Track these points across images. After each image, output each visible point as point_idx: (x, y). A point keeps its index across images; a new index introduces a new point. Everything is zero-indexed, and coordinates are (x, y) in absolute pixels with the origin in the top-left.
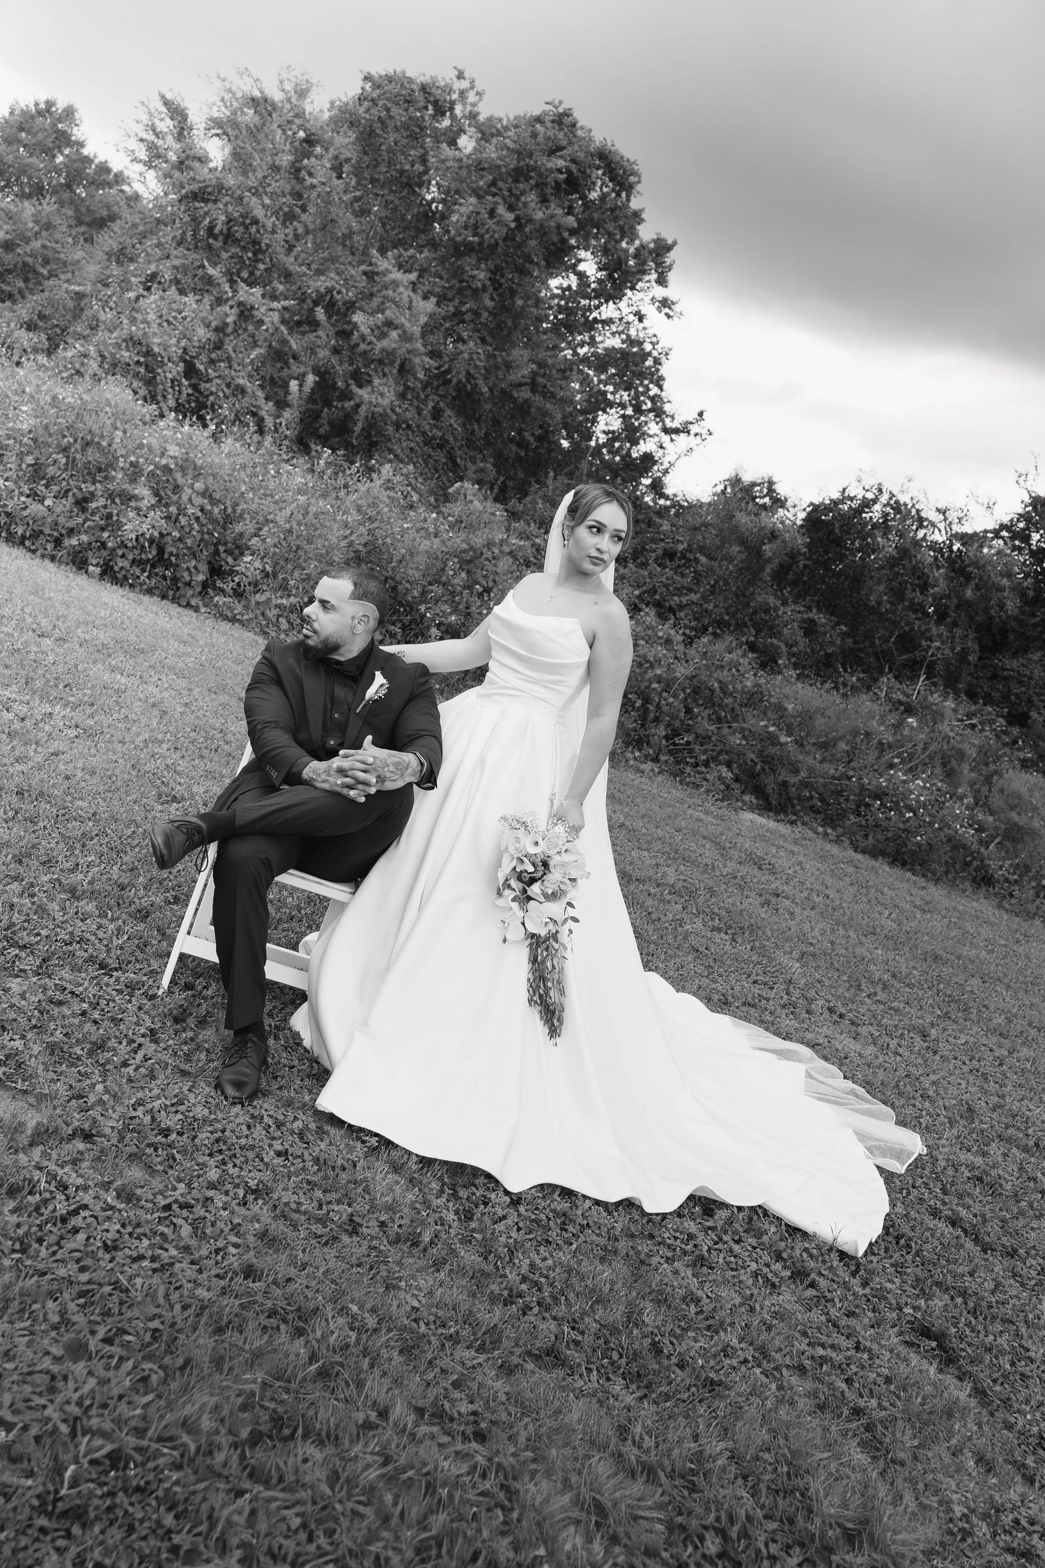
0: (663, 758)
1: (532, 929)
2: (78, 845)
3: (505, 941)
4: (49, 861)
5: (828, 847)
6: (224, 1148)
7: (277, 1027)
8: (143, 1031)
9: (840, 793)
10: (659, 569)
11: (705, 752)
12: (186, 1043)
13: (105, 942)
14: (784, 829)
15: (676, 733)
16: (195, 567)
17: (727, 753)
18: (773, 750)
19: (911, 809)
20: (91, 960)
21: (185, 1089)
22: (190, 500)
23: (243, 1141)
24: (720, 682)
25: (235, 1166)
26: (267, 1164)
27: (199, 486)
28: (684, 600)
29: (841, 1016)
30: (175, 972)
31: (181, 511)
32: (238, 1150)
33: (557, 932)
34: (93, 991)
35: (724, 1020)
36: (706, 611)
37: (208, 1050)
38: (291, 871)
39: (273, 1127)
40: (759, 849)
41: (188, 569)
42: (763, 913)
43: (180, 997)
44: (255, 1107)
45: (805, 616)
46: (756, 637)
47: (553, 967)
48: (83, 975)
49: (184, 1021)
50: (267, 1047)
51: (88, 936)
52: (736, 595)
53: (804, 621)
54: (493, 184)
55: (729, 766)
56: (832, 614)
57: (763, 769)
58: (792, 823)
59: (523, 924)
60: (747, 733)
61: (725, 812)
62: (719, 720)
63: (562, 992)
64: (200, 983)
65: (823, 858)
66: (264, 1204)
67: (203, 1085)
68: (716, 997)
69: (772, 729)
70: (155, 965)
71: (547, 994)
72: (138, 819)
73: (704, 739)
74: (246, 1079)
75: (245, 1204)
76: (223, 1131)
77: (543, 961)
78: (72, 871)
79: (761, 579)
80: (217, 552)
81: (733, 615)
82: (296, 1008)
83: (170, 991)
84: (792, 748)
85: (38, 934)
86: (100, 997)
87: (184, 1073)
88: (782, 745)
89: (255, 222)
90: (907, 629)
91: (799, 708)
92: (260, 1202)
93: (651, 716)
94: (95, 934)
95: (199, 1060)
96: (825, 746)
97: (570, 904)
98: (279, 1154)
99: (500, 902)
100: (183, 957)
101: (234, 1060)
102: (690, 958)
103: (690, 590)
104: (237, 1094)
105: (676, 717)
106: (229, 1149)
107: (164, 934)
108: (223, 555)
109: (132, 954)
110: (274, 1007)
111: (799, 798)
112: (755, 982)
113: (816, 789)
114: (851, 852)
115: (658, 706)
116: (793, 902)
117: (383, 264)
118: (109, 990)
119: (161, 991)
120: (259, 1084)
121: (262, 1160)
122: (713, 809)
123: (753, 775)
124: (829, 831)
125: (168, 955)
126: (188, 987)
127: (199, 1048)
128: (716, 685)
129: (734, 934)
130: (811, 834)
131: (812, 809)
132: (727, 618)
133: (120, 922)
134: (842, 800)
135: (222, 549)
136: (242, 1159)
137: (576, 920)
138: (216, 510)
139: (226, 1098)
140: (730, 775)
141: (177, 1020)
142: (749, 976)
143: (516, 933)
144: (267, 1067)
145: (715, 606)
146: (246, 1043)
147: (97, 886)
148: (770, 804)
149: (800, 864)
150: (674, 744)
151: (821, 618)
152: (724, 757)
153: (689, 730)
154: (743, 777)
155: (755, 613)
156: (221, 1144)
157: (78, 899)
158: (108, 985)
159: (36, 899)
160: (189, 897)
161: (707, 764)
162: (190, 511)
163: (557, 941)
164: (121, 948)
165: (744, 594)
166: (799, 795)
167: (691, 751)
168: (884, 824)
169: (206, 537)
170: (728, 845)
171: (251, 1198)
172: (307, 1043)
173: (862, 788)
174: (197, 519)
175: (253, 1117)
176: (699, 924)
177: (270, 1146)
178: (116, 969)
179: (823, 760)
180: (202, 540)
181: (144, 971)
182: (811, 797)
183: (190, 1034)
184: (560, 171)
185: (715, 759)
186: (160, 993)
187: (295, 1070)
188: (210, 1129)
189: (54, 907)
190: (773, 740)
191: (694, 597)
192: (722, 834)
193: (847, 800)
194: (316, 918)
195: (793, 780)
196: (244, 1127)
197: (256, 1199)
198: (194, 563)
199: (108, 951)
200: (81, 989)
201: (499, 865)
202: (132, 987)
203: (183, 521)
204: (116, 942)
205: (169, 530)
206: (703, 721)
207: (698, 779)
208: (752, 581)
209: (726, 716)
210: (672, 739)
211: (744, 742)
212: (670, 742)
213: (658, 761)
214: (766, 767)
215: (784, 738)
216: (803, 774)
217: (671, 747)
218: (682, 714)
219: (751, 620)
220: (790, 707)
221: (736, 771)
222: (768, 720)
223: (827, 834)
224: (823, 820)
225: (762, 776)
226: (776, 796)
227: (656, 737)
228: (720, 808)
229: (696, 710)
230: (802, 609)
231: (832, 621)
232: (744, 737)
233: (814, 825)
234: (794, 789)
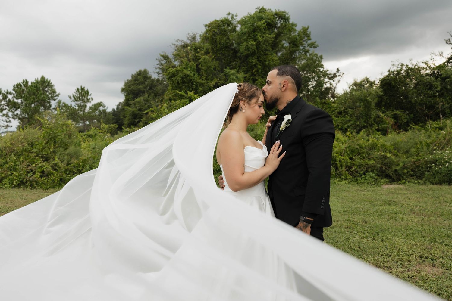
0: (348, 178)
5: (421, 187)
9: (418, 166)
10: (337, 118)
11: (362, 170)
14: (401, 186)
15: (350, 168)
17: (370, 167)
18: (386, 161)
19: (447, 162)
24: (358, 145)
28: (349, 124)
29: (426, 258)
36: (357, 125)
40: (389, 198)
42: (389, 223)
45: (392, 113)
46: (378, 126)
52: (365, 116)
53: (392, 115)
54: (249, 36)
55: (372, 171)
56: (402, 109)
57: (386, 168)
58: (405, 183)
60: (375, 158)
61: (376, 188)
62: (364, 158)
65: (418, 192)
69: (383, 154)
73: (359, 166)
79: (371, 108)
81: (367, 123)
84: (393, 157)
88: (389, 158)
89: (188, 76)
91: (392, 143)
93: (339, 165)
96: (407, 152)
103: (350, 121)
105: (347, 163)
111: (403, 173)
113: (408, 168)
114: (431, 186)
115: (340, 161)
122: (370, 189)
123: (383, 172)
124: (420, 181)
128: (357, 146)
130: (412, 185)
131: (412, 176)
132: (365, 124)
134: (420, 168)
140: (374, 175)
145: (360, 123)
148: (393, 179)
149: (408, 197)
150: (351, 171)
151: (398, 112)
152: (370, 170)
153: (354, 165)
154: (380, 174)
155: (375, 119)
161: (364, 174)
165: (368, 115)
167: (357, 172)
168: (440, 171)
173: (426, 161)
179: (407, 157)
182: (408, 172)
184: (264, 23)
185: (367, 171)
190: (385, 157)
191: (351, 122)
193: (422, 168)
195: (398, 168)
206: (358, 160)
207: (363, 181)
208: (369, 110)
209: (366, 156)
210: (349, 170)
211: (374, 162)
212: (349, 171)
213: (347, 179)
214: (387, 167)
215: (388, 155)
216: (401, 164)
217: (350, 173)
218: (349, 161)
219: (375, 122)
220: (388, 144)
221: (376, 172)
222: (381, 151)
223: (419, 183)
224: (416, 178)
225: (387, 171)
226: (395, 176)
227: (343, 172)
228: (374, 187)
229: (354, 158)
230: (390, 112)
231: (402, 112)
232: (374, 160)
233: (413, 181)
234: (400, 171)
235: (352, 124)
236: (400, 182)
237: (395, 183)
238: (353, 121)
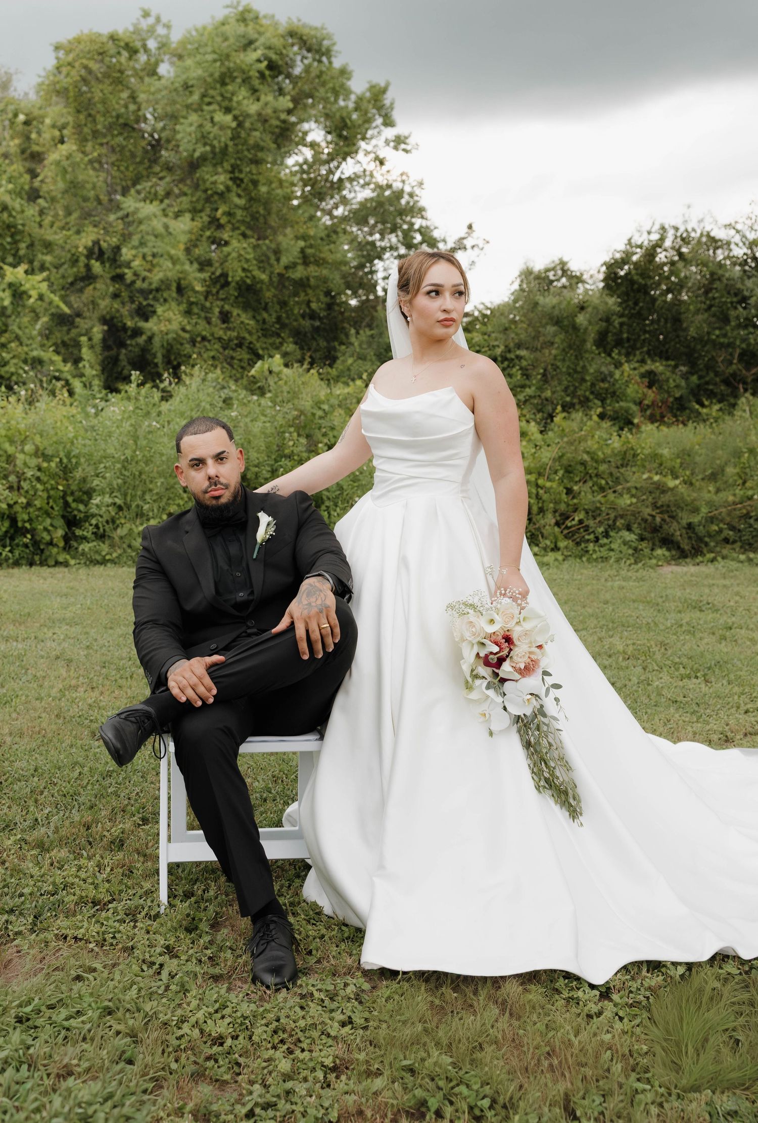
0: (562, 544)
1: (515, 710)
2: (31, 803)
3: (491, 734)
4: (7, 826)
6: (285, 1036)
7: (292, 904)
8: (159, 950)
9: (747, 516)
11: (601, 524)
12: (206, 948)
13: (90, 880)
14: (703, 569)
15: (566, 517)
16: (52, 525)
17: (622, 517)
18: (665, 499)
20: (82, 901)
21: (223, 991)
22: (25, 464)
23: (302, 1023)
24: (588, 453)
25: (303, 1050)
26: (335, 1038)
27: (29, 448)
30: (169, 886)
31: (20, 477)
32: (300, 1034)
33: (542, 706)
34: (95, 929)
35: (733, 754)
36: (547, 400)
37: (230, 948)
38: (249, 739)
39: (327, 1002)
40: (693, 595)
41: (45, 529)
42: (724, 647)
43: (183, 907)
44: (301, 986)
45: (643, 370)
46: (603, 407)
47: (550, 745)
48: (79, 917)
49: (196, 928)
50: (291, 925)
51: (71, 880)
52: (569, 374)
53: (643, 376)
55: (629, 528)
56: (667, 359)
57: (663, 520)
58: (713, 560)
59: (505, 709)
61: (641, 573)
62: (602, 489)
63: (568, 768)
64: (198, 888)
66: (349, 1079)
67: (239, 984)
68: (715, 737)
69: (656, 478)
70: (147, 885)
71: (552, 774)
72: (80, 759)
73: (594, 513)
74: (282, 963)
75: (329, 1086)
76: (278, 1020)
77: (538, 743)
78: (33, 828)
79: (586, 351)
80: (66, 504)
81: (573, 395)
82: (304, 879)
83: (171, 905)
84: (683, 489)
85: (21, 895)
86: (103, 933)
87: (216, 978)
88: (672, 489)
90: (744, 346)
91: (675, 450)
92: (343, 1077)
93: (535, 509)
94: (77, 876)
95: (226, 960)
96: (713, 477)
97: (546, 673)
98: (343, 1024)
99: (474, 695)
100: (173, 868)
101: (261, 948)
102: (672, 710)
104: (278, 980)
105: (559, 502)
106: (291, 1036)
107: (145, 856)
108: (74, 505)
109: (121, 882)
110: (282, 886)
111: (709, 535)
112: (746, 712)
113: (722, 521)
115: (538, 497)
116: (747, 628)
117: (130, 203)
118: (111, 922)
119: (163, 908)
120: (295, 965)
121: (329, 1036)
122: (630, 574)
123: (655, 530)
124: (752, 555)
125: (157, 872)
126: (188, 895)
127: (221, 949)
128: (585, 457)
129: (704, 676)
130: (735, 565)
131: (726, 541)
132: (568, 399)
133: (98, 857)
135: (70, 499)
136: (308, 1041)
137: (557, 686)
138: (53, 465)
139: (268, 987)
140: (633, 537)
141: (189, 930)
142: (738, 707)
143: (501, 722)
144: (299, 944)
145: (553, 393)
146: (268, 925)
147: (63, 832)
148: (683, 551)
149: (737, 594)
150: (567, 528)
151: (658, 366)
152: (621, 522)
153: (576, 509)
154: (647, 535)
155: (593, 385)
156: (280, 1033)
157: (48, 851)
158: (107, 919)
159: (7, 865)
160: (157, 814)
161: (606, 535)
162: (29, 474)
163: (544, 715)
164: (108, 881)
165: (576, 371)
166: (708, 532)
167: (587, 528)
169: (52, 493)
170: (660, 600)
171: (332, 1077)
172: (327, 910)
174: (38, 479)
175: (303, 997)
176: (666, 678)
177: (332, 1019)
178: (110, 902)
179: (718, 491)
180: (49, 497)
181: (138, 895)
182: (721, 531)
183: (207, 938)
185: (612, 527)
186: (162, 910)
187: (326, 938)
188: (264, 1022)
189: (29, 866)
190: (661, 489)
192: (649, 592)
194: (289, 793)
195: (695, 519)
196: (297, 1009)
197: (337, 1077)
198: (48, 521)
199: (96, 887)
200: (82, 931)
201: (458, 657)
202: (132, 915)
203: (25, 485)
204: (101, 877)
205: (15, 499)
206: (587, 496)
207: (604, 552)
208: (579, 356)
209: (607, 483)
210: (563, 523)
211: (634, 500)
212: (563, 527)
213: (558, 549)
214: (666, 517)
215: (672, 483)
216: (704, 510)
217: (566, 532)
218: (564, 496)
219: (592, 393)
220: (665, 452)
221: (638, 531)
222: (650, 471)
223: (750, 560)
224: (741, 547)
225: (665, 527)
226: (686, 541)
227: (547, 527)
228: (637, 571)
229: (575, 488)
230: (637, 365)
231: (669, 366)
232: (633, 496)
233: (735, 555)
234: (701, 527)
235: (530, 397)
236: (700, 559)
237: (688, 560)
238: (533, 388)
